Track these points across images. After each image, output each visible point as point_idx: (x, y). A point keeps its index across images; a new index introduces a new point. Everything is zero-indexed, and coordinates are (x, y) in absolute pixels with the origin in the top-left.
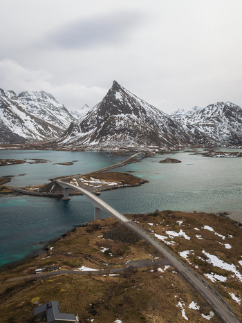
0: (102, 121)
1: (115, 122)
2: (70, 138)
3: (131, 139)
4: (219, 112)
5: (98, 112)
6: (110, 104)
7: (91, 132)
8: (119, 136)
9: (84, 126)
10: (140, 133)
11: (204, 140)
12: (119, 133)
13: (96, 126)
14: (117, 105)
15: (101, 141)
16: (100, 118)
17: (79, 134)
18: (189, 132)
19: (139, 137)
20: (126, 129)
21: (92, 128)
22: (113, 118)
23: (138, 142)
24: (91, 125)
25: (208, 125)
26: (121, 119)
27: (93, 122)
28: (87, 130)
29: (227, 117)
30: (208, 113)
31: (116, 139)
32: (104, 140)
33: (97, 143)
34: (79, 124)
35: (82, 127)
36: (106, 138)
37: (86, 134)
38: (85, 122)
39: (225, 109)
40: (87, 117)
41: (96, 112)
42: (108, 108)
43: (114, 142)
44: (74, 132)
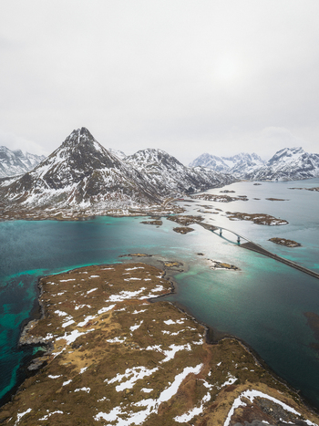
0: (83, 176)
1: (102, 178)
2: (34, 196)
3: (129, 199)
4: (154, 160)
5: (70, 163)
6: (90, 157)
7: (68, 189)
8: (113, 194)
9: (51, 180)
10: (136, 191)
11: (166, 190)
12: (112, 192)
13: (74, 181)
14: (99, 157)
15: (92, 201)
16: (77, 171)
17: (47, 191)
18: (152, 183)
19: (137, 196)
20: (118, 186)
21: (68, 183)
22: (99, 173)
23: (139, 201)
24: (65, 180)
25: (156, 173)
26: (108, 175)
27: (64, 176)
28: (61, 186)
29: (164, 164)
30: (142, 159)
31: (111, 199)
32: (96, 200)
33: (89, 204)
34: (41, 177)
35: (49, 181)
36: (99, 198)
37: (61, 191)
38: (52, 175)
39: (159, 157)
40: (52, 169)
41: (65, 164)
42: (88, 161)
43: (112, 202)
44: (37, 188)
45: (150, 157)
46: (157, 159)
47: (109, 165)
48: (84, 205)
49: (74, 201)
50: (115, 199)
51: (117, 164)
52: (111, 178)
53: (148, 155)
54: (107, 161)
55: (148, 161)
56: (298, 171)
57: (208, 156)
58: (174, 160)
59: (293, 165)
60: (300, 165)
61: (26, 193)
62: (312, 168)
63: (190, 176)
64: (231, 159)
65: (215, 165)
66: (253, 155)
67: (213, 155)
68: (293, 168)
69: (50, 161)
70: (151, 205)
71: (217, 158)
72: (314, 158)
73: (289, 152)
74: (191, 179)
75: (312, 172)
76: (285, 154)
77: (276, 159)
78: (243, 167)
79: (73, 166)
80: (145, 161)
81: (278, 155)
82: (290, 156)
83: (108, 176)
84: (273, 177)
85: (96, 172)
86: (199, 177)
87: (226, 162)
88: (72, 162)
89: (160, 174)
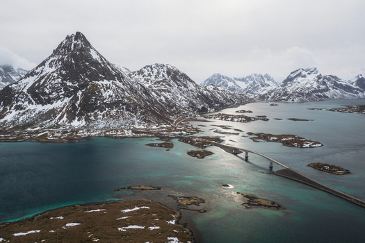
0: (76, 90)
1: (100, 92)
2: (14, 113)
3: (133, 117)
4: (163, 76)
5: (61, 74)
6: (86, 66)
7: (57, 104)
8: (114, 112)
9: (37, 94)
10: (141, 108)
11: (177, 109)
12: (112, 109)
13: (66, 95)
14: (96, 67)
15: (87, 119)
16: (69, 84)
17: (31, 107)
18: (161, 100)
19: (142, 113)
20: (120, 102)
21: (58, 98)
22: (96, 86)
23: (145, 120)
24: (55, 94)
25: (165, 91)
26: (108, 88)
27: (54, 89)
28: (49, 101)
29: (174, 81)
31: (111, 116)
32: (92, 118)
33: (83, 123)
34: (25, 91)
35: (35, 95)
36: (96, 116)
37: (49, 107)
38: (38, 87)
39: (169, 73)
40: (39, 81)
41: (55, 75)
42: (84, 72)
43: (112, 121)
44: (19, 103)
45: (158, 73)
46: (166, 76)
47: (109, 76)
48: (76, 123)
49: (65, 118)
50: (115, 117)
51: (120, 76)
52: (111, 92)
53: (156, 71)
54: (107, 72)
55: (156, 77)
56: (314, 92)
57: (219, 76)
58: (185, 77)
59: (308, 86)
60: (315, 85)
61: (5, 110)
62: (327, 90)
63: (202, 94)
64: (243, 80)
65: (227, 86)
66: (266, 76)
67: (225, 75)
68: (308, 88)
69: (37, 71)
70: (159, 124)
71: (228, 79)
72: (329, 80)
73: (304, 73)
74: (204, 98)
75: (327, 94)
76: (299, 75)
77: (290, 79)
78: (256, 88)
79: (65, 78)
80: (153, 78)
81: (293, 75)
82: (304, 76)
83: (108, 90)
84: (289, 98)
85: (93, 85)
86: (212, 96)
87: (238, 83)
88: (64, 72)
89: (169, 92)
